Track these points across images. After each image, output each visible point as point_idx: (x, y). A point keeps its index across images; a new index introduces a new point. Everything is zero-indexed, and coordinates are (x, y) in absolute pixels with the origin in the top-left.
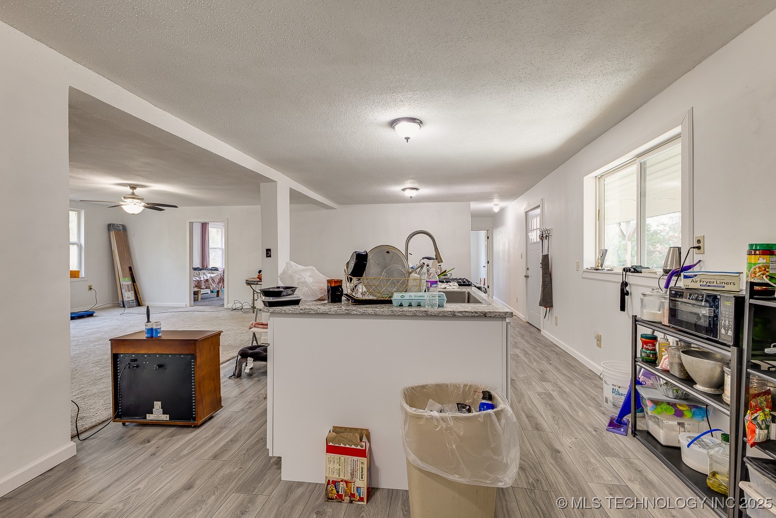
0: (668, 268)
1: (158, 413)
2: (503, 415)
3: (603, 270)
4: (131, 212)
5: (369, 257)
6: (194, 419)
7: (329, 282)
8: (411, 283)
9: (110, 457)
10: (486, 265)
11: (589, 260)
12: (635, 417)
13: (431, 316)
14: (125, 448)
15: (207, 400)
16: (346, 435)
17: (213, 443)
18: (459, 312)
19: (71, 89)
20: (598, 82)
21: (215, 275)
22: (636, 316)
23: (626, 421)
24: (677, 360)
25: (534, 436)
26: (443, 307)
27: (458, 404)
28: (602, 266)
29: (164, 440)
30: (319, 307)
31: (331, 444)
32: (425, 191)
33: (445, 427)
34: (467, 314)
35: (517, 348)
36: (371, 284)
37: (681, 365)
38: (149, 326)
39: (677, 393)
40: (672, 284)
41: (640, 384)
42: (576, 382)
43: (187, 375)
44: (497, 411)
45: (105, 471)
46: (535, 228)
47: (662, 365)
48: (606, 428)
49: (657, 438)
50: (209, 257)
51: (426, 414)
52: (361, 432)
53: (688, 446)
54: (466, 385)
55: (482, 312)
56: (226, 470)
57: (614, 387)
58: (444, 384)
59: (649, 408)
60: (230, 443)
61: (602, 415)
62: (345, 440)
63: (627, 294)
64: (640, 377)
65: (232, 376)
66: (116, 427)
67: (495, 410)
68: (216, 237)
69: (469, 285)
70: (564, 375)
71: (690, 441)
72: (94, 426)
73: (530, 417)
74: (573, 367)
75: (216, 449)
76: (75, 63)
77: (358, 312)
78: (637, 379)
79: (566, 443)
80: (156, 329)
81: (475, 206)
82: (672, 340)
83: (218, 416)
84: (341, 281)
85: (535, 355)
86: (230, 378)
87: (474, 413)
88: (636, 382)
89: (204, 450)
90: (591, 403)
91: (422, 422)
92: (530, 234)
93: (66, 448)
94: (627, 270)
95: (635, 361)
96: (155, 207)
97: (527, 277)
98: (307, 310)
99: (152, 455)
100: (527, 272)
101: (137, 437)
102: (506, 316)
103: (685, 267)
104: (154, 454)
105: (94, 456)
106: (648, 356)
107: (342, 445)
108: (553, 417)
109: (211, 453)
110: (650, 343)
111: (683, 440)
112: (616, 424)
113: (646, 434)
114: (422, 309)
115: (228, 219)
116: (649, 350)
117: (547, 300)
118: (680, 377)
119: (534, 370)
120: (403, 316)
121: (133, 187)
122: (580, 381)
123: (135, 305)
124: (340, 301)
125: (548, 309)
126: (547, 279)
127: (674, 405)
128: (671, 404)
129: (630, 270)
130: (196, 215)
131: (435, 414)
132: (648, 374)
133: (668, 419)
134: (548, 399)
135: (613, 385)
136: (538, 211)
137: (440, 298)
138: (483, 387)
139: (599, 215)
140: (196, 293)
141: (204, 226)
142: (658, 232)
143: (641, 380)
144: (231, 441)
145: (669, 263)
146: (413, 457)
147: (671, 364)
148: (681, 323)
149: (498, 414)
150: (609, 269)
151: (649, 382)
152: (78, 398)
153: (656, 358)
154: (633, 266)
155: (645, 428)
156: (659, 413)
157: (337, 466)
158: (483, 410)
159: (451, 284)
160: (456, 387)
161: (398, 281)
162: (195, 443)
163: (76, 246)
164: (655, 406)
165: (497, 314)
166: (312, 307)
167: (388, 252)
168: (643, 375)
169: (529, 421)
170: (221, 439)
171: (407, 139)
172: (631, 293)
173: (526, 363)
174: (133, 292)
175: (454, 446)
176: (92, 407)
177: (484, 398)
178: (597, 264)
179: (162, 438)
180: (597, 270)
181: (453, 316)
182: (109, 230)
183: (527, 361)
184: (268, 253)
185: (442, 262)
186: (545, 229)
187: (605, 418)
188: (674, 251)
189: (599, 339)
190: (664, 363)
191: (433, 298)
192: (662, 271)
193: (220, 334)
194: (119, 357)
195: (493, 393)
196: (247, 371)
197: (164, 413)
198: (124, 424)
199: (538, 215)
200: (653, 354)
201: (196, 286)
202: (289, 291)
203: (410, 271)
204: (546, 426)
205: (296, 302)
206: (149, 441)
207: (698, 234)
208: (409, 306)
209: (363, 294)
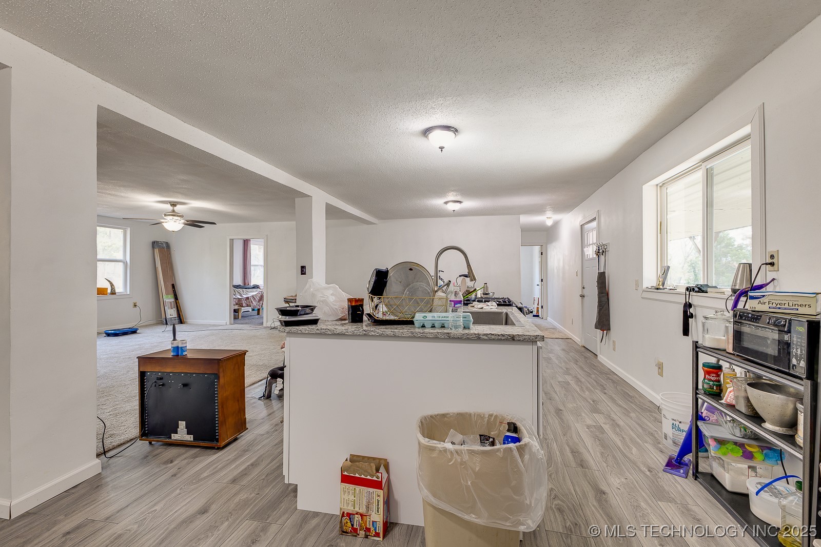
0: (737, 287)
1: (182, 434)
2: (527, 451)
3: (664, 289)
4: (171, 229)
5: (391, 274)
6: (217, 441)
7: (350, 300)
8: (436, 302)
9: (133, 476)
10: (539, 283)
11: (650, 278)
12: (697, 457)
13: (454, 338)
14: (148, 468)
15: (231, 421)
16: (361, 465)
17: (234, 466)
18: (484, 335)
19: (100, 108)
20: (651, 79)
21: (256, 293)
22: (697, 342)
23: (687, 462)
24: (743, 394)
25: (577, 474)
26: (469, 328)
27: (480, 436)
28: (663, 284)
29: (186, 461)
30: (336, 327)
31: (346, 473)
32: (469, 204)
33: (459, 460)
34: (493, 337)
35: (570, 374)
36: (392, 303)
37: (747, 399)
38: (175, 344)
39: (746, 431)
40: (740, 306)
41: (703, 419)
42: (633, 415)
43: (210, 396)
44: (520, 446)
45: (125, 490)
46: (591, 243)
47: (727, 399)
48: (663, 468)
49: (721, 482)
50: (250, 275)
51: (439, 446)
52: (379, 462)
53: (757, 493)
54: (491, 415)
55: (509, 335)
56: (243, 496)
57: (675, 422)
58: (467, 413)
59: (712, 445)
60: (251, 467)
61: (659, 453)
62: (360, 470)
63: (692, 316)
64: (703, 411)
65: (261, 397)
66: (142, 446)
67: (518, 444)
68: (257, 253)
69: (510, 305)
70: (620, 406)
71: (760, 487)
72: (121, 444)
73: (575, 452)
74: (631, 397)
75: (236, 473)
76: (104, 81)
77: (376, 333)
78: (700, 413)
79: (614, 484)
80: (181, 348)
81: (525, 219)
82: (738, 371)
83: (243, 438)
84: (362, 300)
85: (588, 382)
86: (260, 399)
87: (498, 446)
88: (698, 417)
89: (224, 473)
90: (648, 439)
91: (435, 455)
92: (585, 249)
93: (90, 466)
94: (691, 290)
95: (697, 394)
96: (194, 224)
97: (582, 296)
98: (323, 331)
99: (172, 476)
100: (582, 292)
101: (162, 456)
102: (536, 340)
103: (755, 286)
104: (174, 475)
105: (118, 474)
106: (711, 388)
107: (357, 475)
108: (602, 454)
109: (231, 477)
110: (713, 373)
111: (751, 486)
112: (675, 464)
113: (709, 477)
114: (446, 331)
115: (267, 235)
116: (713, 381)
117: (603, 322)
118: (748, 414)
119: (585, 399)
120: (424, 338)
121: (174, 204)
122: (638, 414)
123: (177, 323)
124: (361, 321)
125: (605, 332)
126: (604, 299)
127: (742, 446)
128: (738, 444)
129: (693, 289)
130: (238, 232)
131: (448, 446)
132: (711, 409)
133: (735, 461)
134: (597, 433)
135: (673, 420)
136: (594, 224)
137: (464, 319)
138: (509, 417)
139: (661, 228)
140: (236, 311)
141: (246, 243)
142: (744, 246)
143: (704, 415)
144: (252, 465)
145: (738, 281)
146: (426, 492)
147: (736, 398)
148: (746, 351)
149: (521, 450)
150: (671, 288)
151: (713, 418)
152: (111, 415)
153: (721, 391)
154: (698, 285)
155: (708, 470)
156: (724, 454)
157: (352, 498)
158: (508, 443)
159: (489, 303)
160: (480, 416)
161: (422, 300)
162: (216, 465)
163: (121, 264)
164: (718, 446)
165: (526, 337)
166: (329, 327)
167: (411, 269)
168: (706, 409)
169: (574, 456)
170: (243, 463)
171: (442, 148)
172: (695, 316)
173: (577, 392)
174: (175, 309)
175: (469, 482)
176: (123, 424)
177: (509, 430)
178: (658, 283)
179: (185, 459)
180: (657, 289)
181: (478, 338)
182: (153, 247)
183: (578, 390)
184: (303, 270)
185: (475, 279)
186: (601, 244)
187: (663, 457)
188: (744, 268)
189: (660, 367)
190: (729, 396)
191: (457, 319)
192: (730, 290)
193: (245, 354)
194: (146, 375)
195: (519, 424)
196: (277, 392)
197: (188, 433)
198: (150, 443)
199: (594, 228)
200: (717, 386)
201: (237, 304)
202: (308, 310)
203: (436, 289)
204: (592, 462)
205: (315, 322)
206: (172, 462)
207: (771, 249)
208: (432, 327)
209: (384, 314)
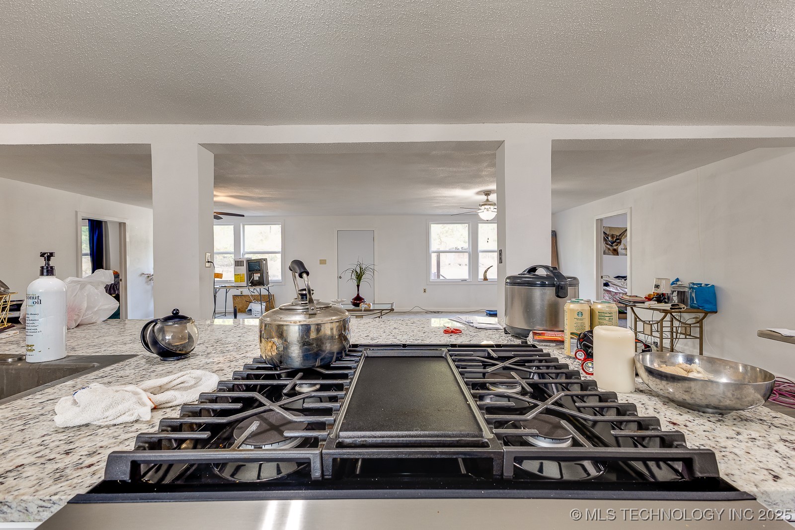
4: (485, 219)
115: (631, 207)
121: (487, 194)
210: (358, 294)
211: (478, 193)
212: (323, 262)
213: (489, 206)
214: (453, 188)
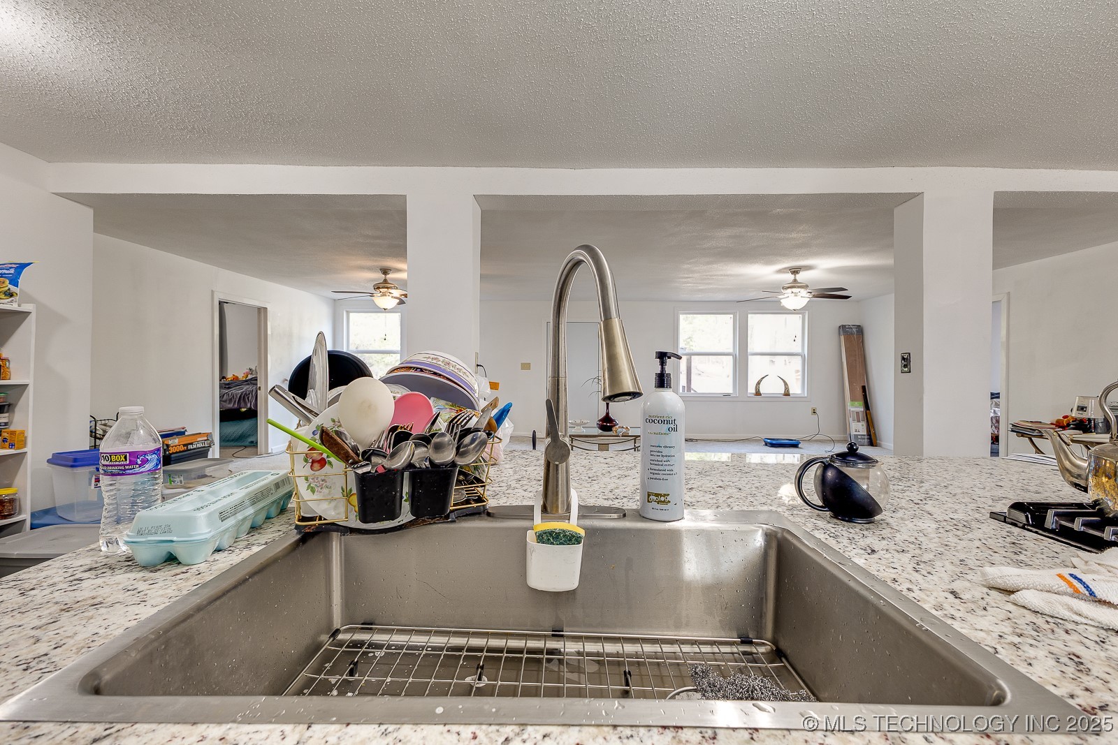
96: (827, 294)
115: (1008, 294)
121: (795, 271)
123: (866, 444)
163: (798, 359)
174: (864, 423)
182: (840, 334)
184: (905, 364)
210: (608, 414)
211: (780, 271)
212: (526, 366)
213: (799, 290)
214: (751, 263)
